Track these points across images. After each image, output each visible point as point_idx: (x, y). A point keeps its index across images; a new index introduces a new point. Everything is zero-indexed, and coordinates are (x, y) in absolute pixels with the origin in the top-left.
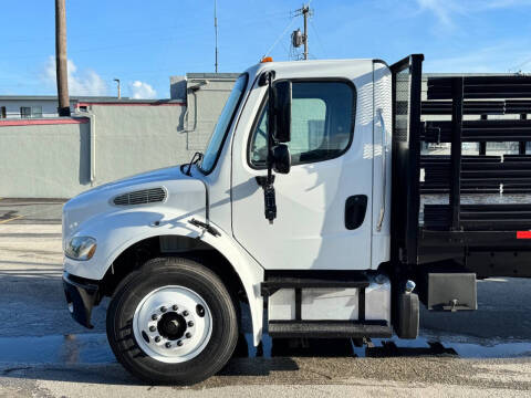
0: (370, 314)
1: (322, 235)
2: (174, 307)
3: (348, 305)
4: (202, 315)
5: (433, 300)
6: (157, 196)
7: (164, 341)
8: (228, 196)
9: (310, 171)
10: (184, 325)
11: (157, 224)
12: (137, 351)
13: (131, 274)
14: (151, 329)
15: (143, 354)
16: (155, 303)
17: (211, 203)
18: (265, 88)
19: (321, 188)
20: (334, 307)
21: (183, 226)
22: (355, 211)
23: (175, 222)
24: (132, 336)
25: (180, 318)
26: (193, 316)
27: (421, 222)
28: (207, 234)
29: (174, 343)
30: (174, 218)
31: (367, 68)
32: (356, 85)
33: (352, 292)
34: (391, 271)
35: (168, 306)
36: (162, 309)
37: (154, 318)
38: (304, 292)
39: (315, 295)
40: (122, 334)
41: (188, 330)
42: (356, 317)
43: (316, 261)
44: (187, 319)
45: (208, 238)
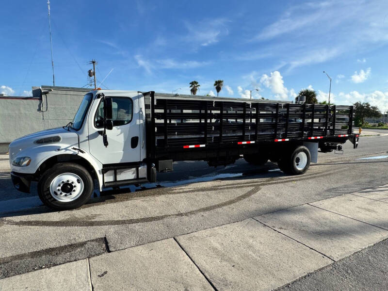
0: (140, 176)
1: (123, 151)
2: (68, 181)
3: (133, 174)
4: (79, 183)
5: (160, 169)
6: (57, 139)
7: (64, 194)
8: (87, 138)
9: (118, 129)
10: (72, 187)
11: (59, 150)
12: (52, 199)
13: (49, 170)
14: (59, 190)
15: (56, 200)
16: (59, 180)
17: (80, 141)
18: (100, 99)
19: (123, 134)
20: (128, 175)
21: (70, 150)
22: (134, 142)
23: (66, 149)
25: (71, 185)
26: (76, 183)
27: (156, 145)
28: (80, 153)
29: (68, 194)
30: (65, 147)
31: (136, 94)
32: (133, 99)
33: (134, 169)
34: (147, 162)
35: (65, 181)
36: (63, 182)
37: (59, 186)
38: (117, 171)
39: (121, 172)
40: (45, 194)
41: (74, 189)
42: (136, 178)
43: (121, 160)
44: (73, 185)
45: (80, 154)
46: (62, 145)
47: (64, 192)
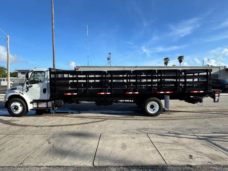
0: (48, 106)
1: (40, 94)
2: (16, 105)
3: (45, 105)
4: (21, 106)
7: (15, 110)
9: (38, 85)
10: (18, 108)
11: (14, 93)
13: (10, 100)
14: (13, 108)
15: (12, 112)
17: (23, 89)
18: (32, 73)
19: (39, 87)
20: (43, 105)
22: (44, 91)
23: (16, 93)
24: (11, 109)
25: (17, 107)
26: (19, 106)
32: (45, 72)
33: (46, 103)
34: (50, 100)
38: (39, 103)
41: (18, 109)
43: (39, 98)
44: (18, 107)
45: (21, 95)
46: (16, 91)
47: (15, 109)
